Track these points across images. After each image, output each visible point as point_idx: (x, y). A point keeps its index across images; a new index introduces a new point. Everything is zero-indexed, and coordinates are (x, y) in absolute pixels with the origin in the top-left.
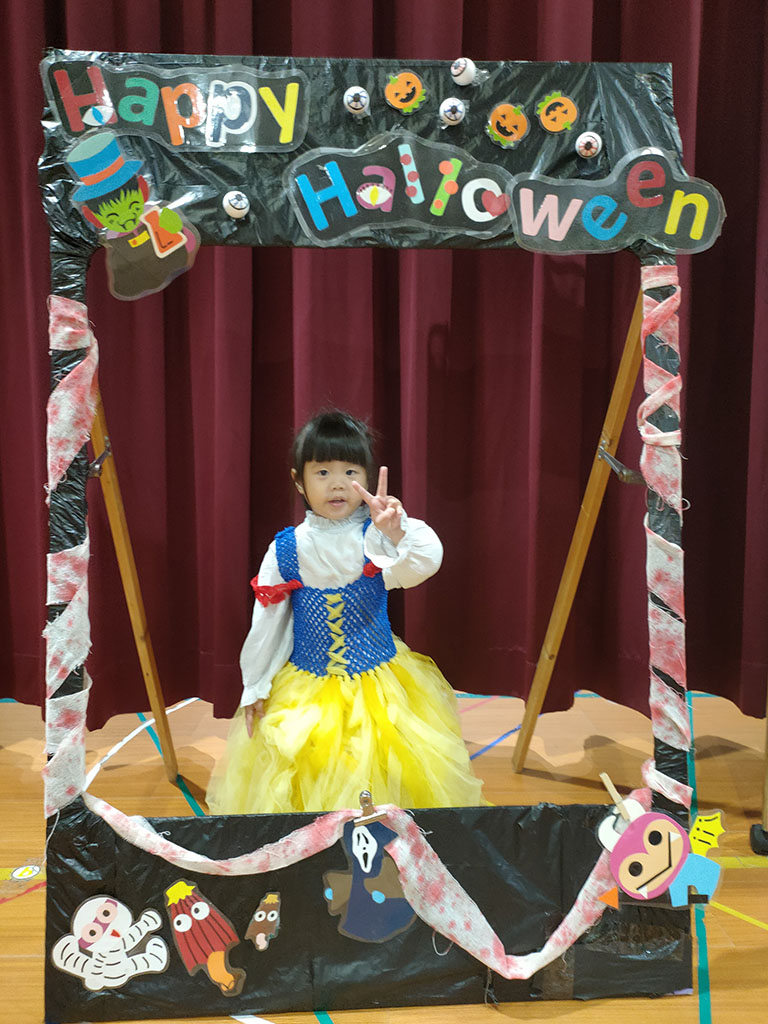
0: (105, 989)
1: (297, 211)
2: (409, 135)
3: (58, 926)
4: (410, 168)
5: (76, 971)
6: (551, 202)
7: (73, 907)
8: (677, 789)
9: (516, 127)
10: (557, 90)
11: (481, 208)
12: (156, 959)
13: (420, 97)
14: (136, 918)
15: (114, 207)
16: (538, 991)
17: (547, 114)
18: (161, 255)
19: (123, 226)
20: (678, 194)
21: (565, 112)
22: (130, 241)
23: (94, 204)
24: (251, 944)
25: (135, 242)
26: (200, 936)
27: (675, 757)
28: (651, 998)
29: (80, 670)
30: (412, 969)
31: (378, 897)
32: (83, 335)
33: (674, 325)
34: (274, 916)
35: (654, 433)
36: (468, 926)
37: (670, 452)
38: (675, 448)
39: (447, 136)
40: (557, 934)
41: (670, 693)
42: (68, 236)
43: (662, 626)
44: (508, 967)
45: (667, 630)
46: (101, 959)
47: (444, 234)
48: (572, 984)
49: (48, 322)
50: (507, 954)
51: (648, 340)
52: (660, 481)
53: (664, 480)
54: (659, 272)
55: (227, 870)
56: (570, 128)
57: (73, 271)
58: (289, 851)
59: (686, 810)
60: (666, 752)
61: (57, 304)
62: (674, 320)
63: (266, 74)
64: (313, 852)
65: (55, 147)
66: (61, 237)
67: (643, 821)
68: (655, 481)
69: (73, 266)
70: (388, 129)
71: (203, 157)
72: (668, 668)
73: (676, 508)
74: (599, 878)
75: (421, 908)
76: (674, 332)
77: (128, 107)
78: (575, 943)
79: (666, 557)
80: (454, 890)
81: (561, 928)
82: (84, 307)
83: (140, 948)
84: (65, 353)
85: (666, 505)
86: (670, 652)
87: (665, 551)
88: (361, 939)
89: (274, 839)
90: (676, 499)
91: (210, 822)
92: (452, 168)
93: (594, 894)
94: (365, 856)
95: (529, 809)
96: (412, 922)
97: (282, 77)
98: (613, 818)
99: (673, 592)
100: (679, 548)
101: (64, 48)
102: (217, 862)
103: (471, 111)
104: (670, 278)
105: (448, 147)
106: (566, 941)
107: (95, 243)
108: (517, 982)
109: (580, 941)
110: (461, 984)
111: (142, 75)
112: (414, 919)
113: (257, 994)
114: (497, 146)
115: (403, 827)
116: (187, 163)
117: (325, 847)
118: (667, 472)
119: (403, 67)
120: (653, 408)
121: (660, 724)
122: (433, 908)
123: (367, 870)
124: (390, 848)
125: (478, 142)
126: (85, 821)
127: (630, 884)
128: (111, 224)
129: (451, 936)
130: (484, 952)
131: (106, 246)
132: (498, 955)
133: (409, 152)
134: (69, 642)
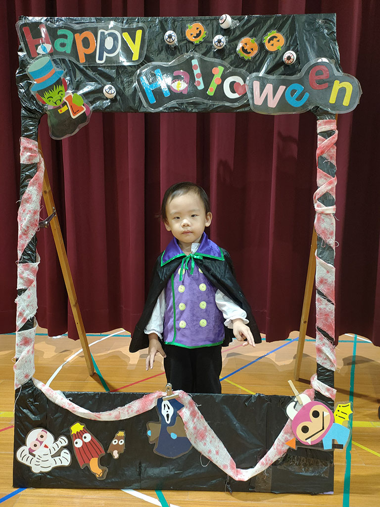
0: (41, 473)
1: (140, 94)
2: (197, 55)
3: (20, 441)
4: (197, 71)
5: (28, 463)
6: (269, 88)
7: (27, 432)
8: (328, 390)
9: (252, 49)
10: (274, 30)
11: (233, 91)
12: (65, 459)
13: (203, 35)
14: (56, 439)
15: (51, 94)
16: (253, 488)
17: (269, 42)
18: (74, 117)
19: (55, 103)
20: (337, 82)
21: (278, 41)
22: (59, 111)
23: (41, 93)
24: (111, 455)
25: (61, 111)
26: (86, 450)
27: (328, 373)
28: (312, 495)
29: (32, 319)
30: (190, 472)
31: (174, 436)
32: (36, 156)
33: (334, 151)
34: (122, 442)
35: (320, 207)
36: (217, 453)
37: (329, 217)
38: (332, 215)
39: (217, 55)
40: (263, 460)
41: (325, 340)
42: (29, 109)
43: (322, 307)
44: (237, 474)
45: (326, 309)
46: (40, 458)
47: (214, 105)
48: (270, 485)
49: (20, 150)
50: (237, 468)
51: (320, 158)
52: (323, 232)
53: (326, 231)
54: (326, 123)
55: (99, 418)
56: (280, 49)
57: (31, 125)
58: (130, 411)
59: (333, 401)
60: (323, 371)
61: (24, 142)
62: (334, 148)
63: (126, 26)
64: (141, 412)
65: (24, 65)
66: (26, 109)
67: (309, 406)
68: (321, 232)
69: (31, 123)
70: (187, 52)
71: (95, 68)
72: (325, 328)
73: (331, 246)
74: (285, 433)
75: (195, 443)
76: (333, 154)
77: (59, 44)
78: (272, 464)
79: (325, 271)
80: (211, 434)
81: (265, 456)
82: (36, 143)
83: (58, 454)
84: (27, 165)
85: (327, 244)
86: (326, 319)
87: (325, 268)
88: (165, 457)
89: (123, 405)
90: (332, 241)
91: (92, 395)
92: (218, 71)
93: (283, 440)
94: (168, 416)
95: (251, 396)
96: (190, 449)
97: (134, 27)
98: (294, 403)
99: (329, 289)
100: (333, 267)
101: (29, 16)
102: (94, 414)
103: (229, 42)
104: (332, 126)
105: (217, 60)
106: (267, 464)
107: (43, 111)
108: (241, 483)
109: (275, 464)
110: (213, 481)
111: (65, 28)
112: (191, 448)
113: (113, 480)
114: (243, 59)
115: (187, 402)
116: (87, 71)
117: (148, 410)
118: (327, 227)
119: (195, 20)
120: (321, 194)
121: (320, 356)
122: (201, 443)
123: (168, 422)
124: (180, 412)
125: (233, 58)
126: (33, 392)
127: (302, 436)
128: (50, 102)
129: (209, 457)
130: (225, 466)
131: (48, 113)
132: (232, 468)
133: (197, 64)
134: (28, 306)
